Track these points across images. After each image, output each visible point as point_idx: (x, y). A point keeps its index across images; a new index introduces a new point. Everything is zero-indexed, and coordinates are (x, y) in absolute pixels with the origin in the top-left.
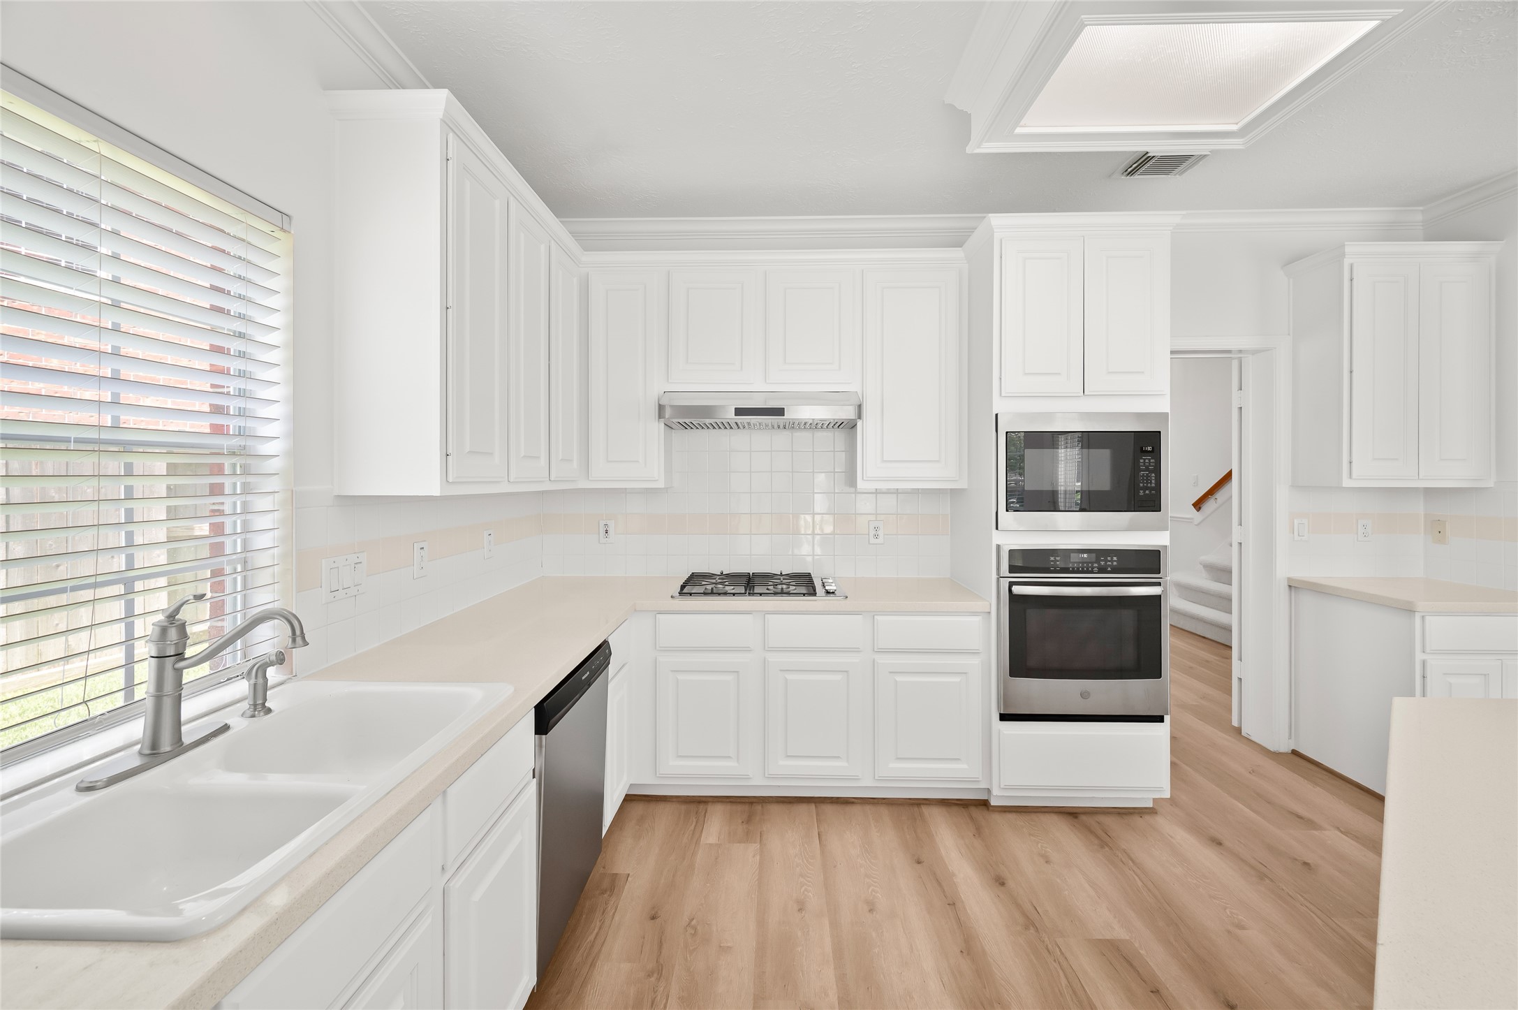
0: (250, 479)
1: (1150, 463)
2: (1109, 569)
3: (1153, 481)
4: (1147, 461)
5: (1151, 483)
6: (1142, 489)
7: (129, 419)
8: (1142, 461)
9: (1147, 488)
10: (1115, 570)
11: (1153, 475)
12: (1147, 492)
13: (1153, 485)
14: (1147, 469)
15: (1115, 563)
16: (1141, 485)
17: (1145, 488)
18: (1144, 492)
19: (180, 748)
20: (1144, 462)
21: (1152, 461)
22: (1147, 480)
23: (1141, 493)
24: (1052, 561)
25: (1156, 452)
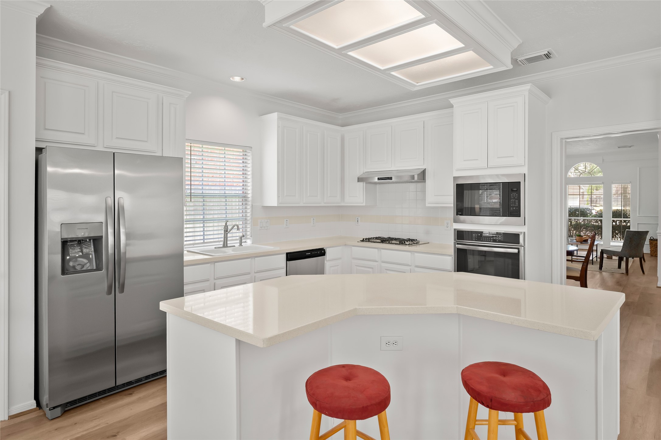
0: (246, 202)
1: (515, 196)
2: (497, 241)
3: (517, 204)
4: (514, 195)
5: (516, 204)
6: (512, 207)
7: (227, 192)
8: (512, 195)
9: (514, 207)
10: (500, 241)
11: (517, 201)
12: (514, 208)
13: (517, 205)
14: (514, 198)
15: (500, 238)
16: (512, 205)
17: (513, 207)
18: (513, 208)
19: (227, 247)
20: (513, 196)
21: (516, 195)
22: (514, 203)
23: (512, 209)
24: (474, 236)
25: (518, 191)
